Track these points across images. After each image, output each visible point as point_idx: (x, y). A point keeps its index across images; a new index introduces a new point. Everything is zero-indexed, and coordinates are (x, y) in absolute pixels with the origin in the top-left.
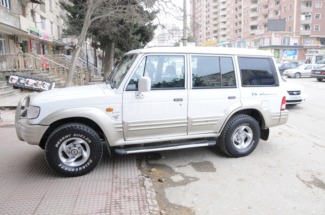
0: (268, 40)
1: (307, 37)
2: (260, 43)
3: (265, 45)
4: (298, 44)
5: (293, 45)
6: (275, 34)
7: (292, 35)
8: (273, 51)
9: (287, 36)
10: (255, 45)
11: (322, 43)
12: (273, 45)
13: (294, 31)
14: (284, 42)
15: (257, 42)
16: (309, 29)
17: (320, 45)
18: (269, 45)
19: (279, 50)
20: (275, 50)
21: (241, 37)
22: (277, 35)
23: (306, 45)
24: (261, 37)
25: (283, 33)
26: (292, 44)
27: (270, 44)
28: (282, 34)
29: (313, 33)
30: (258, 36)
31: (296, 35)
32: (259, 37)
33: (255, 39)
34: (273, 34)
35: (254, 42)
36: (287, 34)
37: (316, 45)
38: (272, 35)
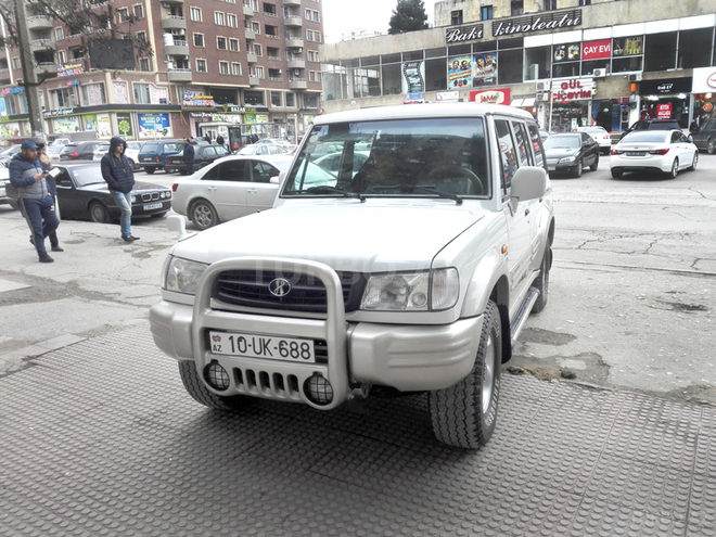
0: (99, 90)
1: (184, 84)
2: (76, 99)
3: (91, 105)
4: (168, 102)
5: (158, 103)
6: (114, 76)
7: (152, 78)
8: (115, 117)
9: (142, 81)
10: (61, 104)
11: (216, 100)
12: (112, 102)
13: (156, 69)
14: (137, 97)
15: (67, 95)
16: (187, 67)
17: (213, 104)
18: (100, 103)
19: (128, 114)
20: (119, 114)
21: (8, 82)
22: (119, 79)
23: (185, 102)
24: (76, 82)
25: (132, 75)
26: (155, 101)
27: (104, 100)
28: (130, 78)
29: (195, 75)
30: (66, 79)
31: (161, 80)
32: (70, 83)
33: (60, 87)
34: (108, 75)
35: (56, 95)
36: (141, 76)
37: (205, 103)
38: (105, 79)
